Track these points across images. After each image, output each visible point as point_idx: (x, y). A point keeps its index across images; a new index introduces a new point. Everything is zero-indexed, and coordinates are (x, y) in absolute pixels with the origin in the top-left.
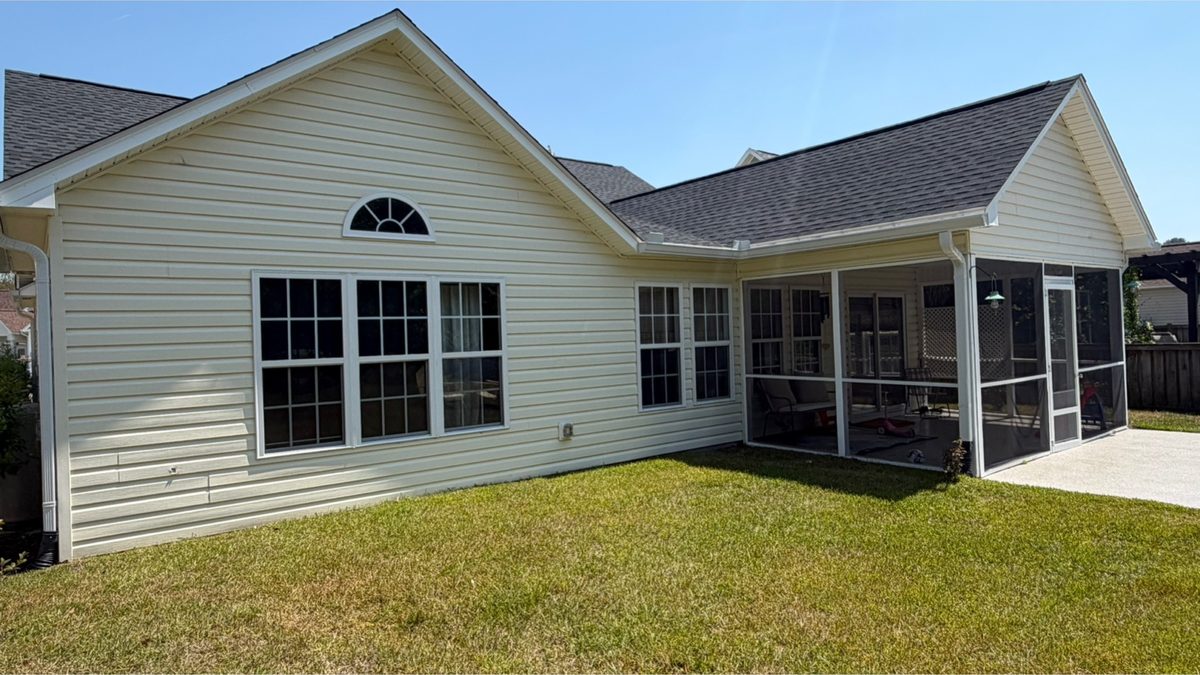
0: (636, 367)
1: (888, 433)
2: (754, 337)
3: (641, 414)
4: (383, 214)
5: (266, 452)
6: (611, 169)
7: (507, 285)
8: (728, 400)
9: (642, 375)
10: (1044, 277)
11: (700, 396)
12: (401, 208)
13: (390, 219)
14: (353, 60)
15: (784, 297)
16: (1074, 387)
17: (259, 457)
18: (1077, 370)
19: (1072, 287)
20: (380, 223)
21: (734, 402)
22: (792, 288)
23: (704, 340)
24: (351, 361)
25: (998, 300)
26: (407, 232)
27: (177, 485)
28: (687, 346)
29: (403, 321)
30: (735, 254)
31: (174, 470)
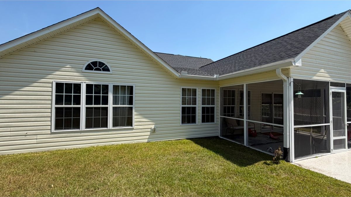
0: (180, 112)
1: (270, 138)
2: (224, 105)
3: (181, 126)
4: (95, 66)
5: (55, 130)
6: (207, 59)
7: (135, 86)
8: (214, 123)
9: (182, 114)
10: (330, 87)
11: (203, 121)
12: (101, 64)
13: (98, 67)
14: (88, 23)
15: (236, 93)
16: (344, 129)
17: (52, 131)
18: (346, 123)
19: (345, 91)
20: (95, 68)
21: (216, 124)
22: (240, 90)
23: (205, 105)
24: (83, 106)
25: (301, 95)
26: (103, 71)
27: (28, 137)
28: (199, 107)
29: (100, 96)
30: (215, 79)
31: (27, 133)
